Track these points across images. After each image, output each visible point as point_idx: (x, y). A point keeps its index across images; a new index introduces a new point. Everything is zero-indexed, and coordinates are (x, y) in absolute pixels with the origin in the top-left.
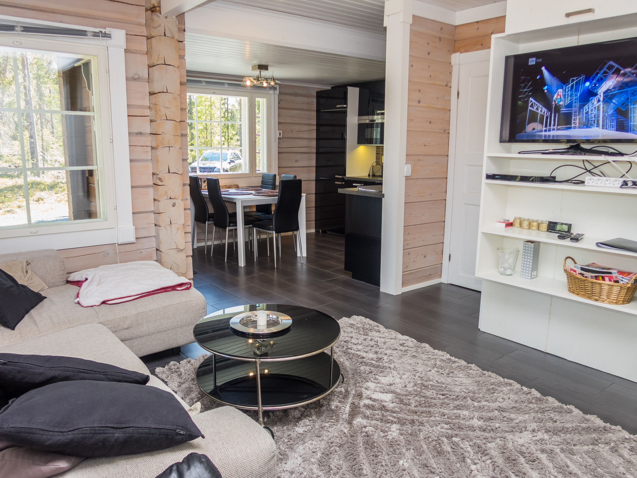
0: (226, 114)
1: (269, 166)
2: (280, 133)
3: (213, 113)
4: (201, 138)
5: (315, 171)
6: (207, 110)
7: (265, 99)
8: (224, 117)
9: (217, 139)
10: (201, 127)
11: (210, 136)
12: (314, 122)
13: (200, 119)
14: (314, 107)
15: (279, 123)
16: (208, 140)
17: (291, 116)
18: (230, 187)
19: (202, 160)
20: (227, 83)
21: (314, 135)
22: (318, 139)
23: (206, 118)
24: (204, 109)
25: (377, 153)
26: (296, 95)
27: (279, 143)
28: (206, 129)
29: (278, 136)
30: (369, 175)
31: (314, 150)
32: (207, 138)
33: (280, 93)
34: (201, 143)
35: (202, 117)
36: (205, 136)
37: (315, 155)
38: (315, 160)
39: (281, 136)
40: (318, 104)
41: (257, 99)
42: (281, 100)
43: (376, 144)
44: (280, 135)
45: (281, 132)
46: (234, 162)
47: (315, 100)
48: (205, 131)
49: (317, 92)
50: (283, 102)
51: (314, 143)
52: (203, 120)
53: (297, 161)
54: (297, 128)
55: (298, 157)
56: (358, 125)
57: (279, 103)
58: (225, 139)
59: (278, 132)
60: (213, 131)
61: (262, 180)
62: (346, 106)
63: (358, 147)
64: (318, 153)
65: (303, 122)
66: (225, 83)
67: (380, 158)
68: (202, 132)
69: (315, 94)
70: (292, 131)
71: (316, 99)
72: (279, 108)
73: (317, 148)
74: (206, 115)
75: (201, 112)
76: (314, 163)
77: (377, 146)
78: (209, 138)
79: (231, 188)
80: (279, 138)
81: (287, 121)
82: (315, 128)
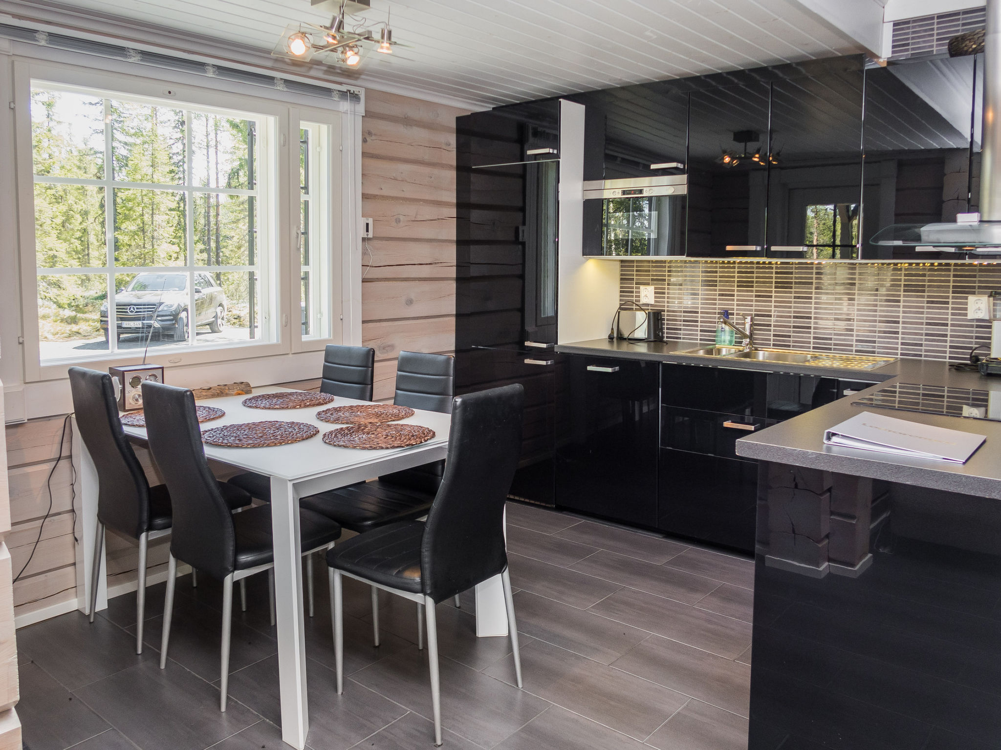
0: (182, 205)
1: (338, 320)
2: (367, 224)
3: (156, 201)
4: (133, 248)
5: (454, 328)
6: (145, 195)
7: (324, 128)
8: (177, 209)
9: (164, 249)
10: (133, 228)
11: (150, 243)
12: (452, 197)
13: (132, 213)
14: (451, 158)
15: (365, 197)
16: (146, 251)
17: (395, 179)
18: (221, 392)
19: (133, 290)
20: (214, 66)
21: (451, 232)
22: (462, 243)
23: (143, 210)
24: (139, 194)
25: (621, 279)
26: (407, 121)
27: (364, 253)
28: (143, 230)
29: (362, 233)
30: (611, 338)
31: (453, 272)
32: (144, 247)
33: (369, 115)
34: (132, 257)
35: (136, 208)
36: (141, 243)
37: (454, 285)
38: (455, 295)
39: (371, 235)
40: (462, 149)
41: (304, 125)
42: (370, 133)
43: (657, 253)
44: (367, 231)
45: (370, 221)
46: (200, 292)
47: (452, 139)
48: (141, 234)
49: (459, 120)
50: (373, 137)
51: (450, 254)
52: (138, 214)
53: (410, 302)
54: (410, 210)
55: (415, 290)
56: (584, 203)
57: (364, 141)
58: (181, 249)
59: (362, 222)
60: (156, 234)
61: (325, 366)
62: (555, 152)
63: (584, 262)
64: (459, 280)
65: (427, 197)
66: (208, 65)
67: (632, 292)
68: (136, 237)
69: (454, 125)
70: (398, 221)
71: (455, 135)
72: (364, 154)
73: (459, 266)
74: (143, 205)
75: (134, 199)
76: (450, 306)
77: (622, 261)
78: (148, 246)
79: (227, 395)
80: (364, 239)
81: (385, 192)
82: (453, 212)
